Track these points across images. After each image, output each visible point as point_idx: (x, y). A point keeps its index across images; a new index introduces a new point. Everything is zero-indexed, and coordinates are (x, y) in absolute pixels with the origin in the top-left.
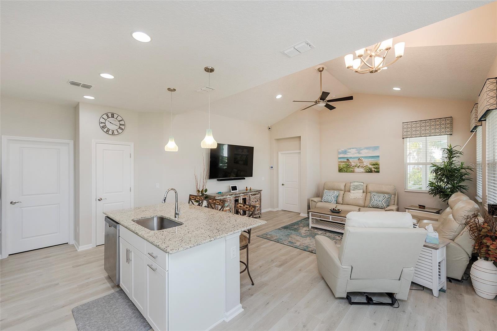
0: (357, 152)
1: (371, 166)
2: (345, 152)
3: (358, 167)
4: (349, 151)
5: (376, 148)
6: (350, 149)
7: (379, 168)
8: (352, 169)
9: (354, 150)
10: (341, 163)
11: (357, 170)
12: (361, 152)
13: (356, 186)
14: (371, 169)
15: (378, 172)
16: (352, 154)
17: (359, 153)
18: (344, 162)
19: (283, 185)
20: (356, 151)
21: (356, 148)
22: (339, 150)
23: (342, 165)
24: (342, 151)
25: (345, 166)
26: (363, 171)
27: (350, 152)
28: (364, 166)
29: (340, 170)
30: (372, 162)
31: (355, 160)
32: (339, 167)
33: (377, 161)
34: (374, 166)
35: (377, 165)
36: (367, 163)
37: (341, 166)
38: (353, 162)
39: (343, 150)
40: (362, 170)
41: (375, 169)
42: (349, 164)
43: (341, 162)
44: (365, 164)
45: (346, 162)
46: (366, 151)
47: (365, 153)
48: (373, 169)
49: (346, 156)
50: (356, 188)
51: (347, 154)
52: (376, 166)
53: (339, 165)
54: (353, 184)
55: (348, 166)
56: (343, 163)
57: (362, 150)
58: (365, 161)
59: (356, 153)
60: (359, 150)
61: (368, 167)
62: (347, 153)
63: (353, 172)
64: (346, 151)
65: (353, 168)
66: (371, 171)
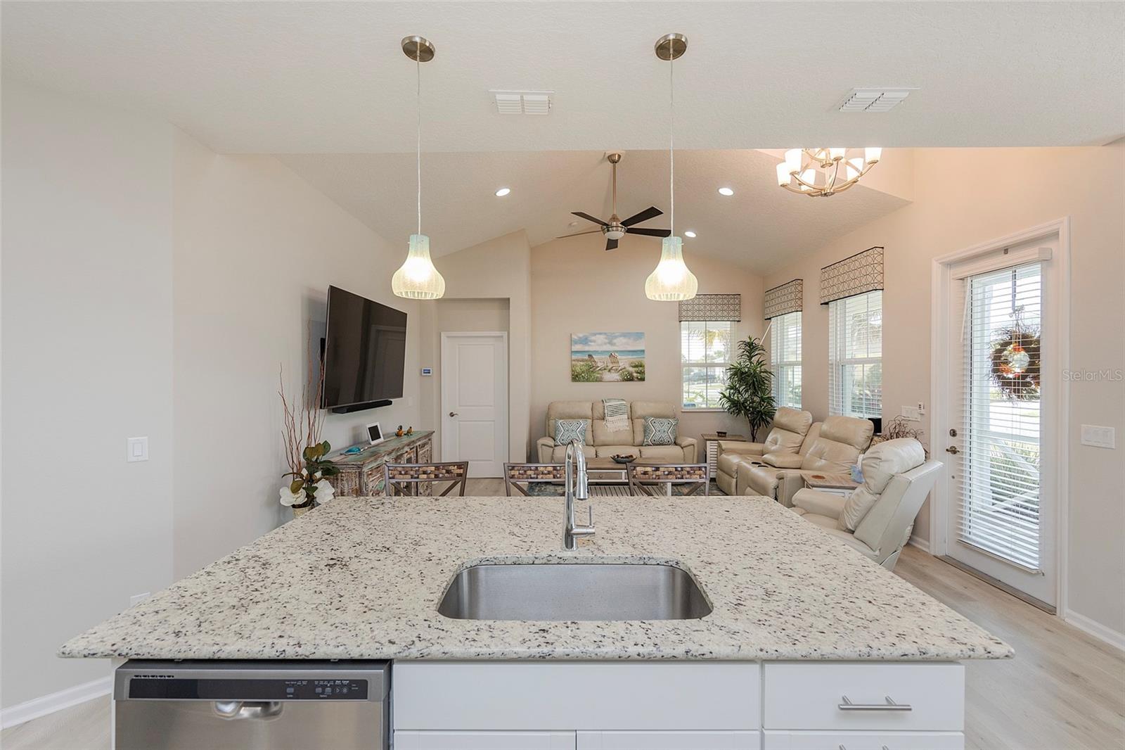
0: (607, 341)
1: (631, 369)
2: (585, 341)
3: (609, 371)
4: (593, 338)
5: (639, 336)
6: (595, 334)
7: (644, 372)
8: (599, 375)
9: (602, 337)
10: (576, 362)
11: (607, 376)
12: (615, 341)
13: (616, 407)
14: (631, 374)
15: (643, 379)
16: (598, 344)
17: (611, 343)
18: (583, 361)
19: (452, 415)
20: (606, 338)
21: (605, 334)
22: (573, 336)
23: (580, 367)
24: (580, 338)
25: (584, 368)
26: (619, 378)
27: (594, 341)
28: (620, 368)
29: (576, 377)
30: (634, 360)
31: (603, 357)
32: (573, 371)
33: (640, 360)
34: (637, 369)
35: (641, 366)
36: (625, 362)
37: (578, 369)
38: (600, 361)
39: (581, 335)
40: (616, 376)
41: (636, 375)
42: (592, 365)
43: (578, 361)
44: (622, 365)
45: (586, 361)
46: (623, 340)
47: (621, 344)
48: (635, 375)
49: (587, 348)
50: (616, 411)
51: (589, 345)
52: (641, 368)
53: (573, 366)
54: (608, 404)
55: (591, 370)
56: (582, 363)
57: (616, 337)
58: (620, 359)
59: (605, 344)
60: (611, 339)
61: (626, 371)
62: (590, 343)
63: (601, 381)
64: (586, 339)
65: (600, 372)
66: (631, 379)
